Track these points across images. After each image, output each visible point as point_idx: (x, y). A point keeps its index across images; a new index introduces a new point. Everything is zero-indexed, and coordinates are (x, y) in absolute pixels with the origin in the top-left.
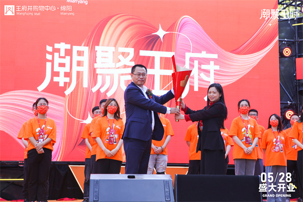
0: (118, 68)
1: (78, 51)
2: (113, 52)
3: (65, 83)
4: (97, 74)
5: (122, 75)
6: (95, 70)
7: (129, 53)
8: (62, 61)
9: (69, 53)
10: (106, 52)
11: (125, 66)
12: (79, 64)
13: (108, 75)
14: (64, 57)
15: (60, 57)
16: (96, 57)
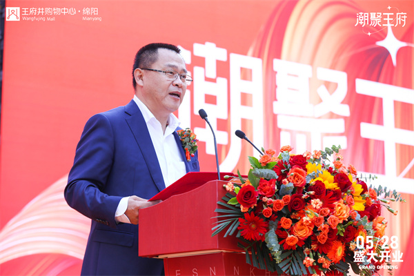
0: (319, 118)
1: (241, 68)
2: (310, 79)
3: (218, 148)
4: (280, 130)
5: (328, 135)
6: (275, 117)
7: (336, 85)
8: (211, 89)
9: (223, 69)
10: (296, 76)
11: (332, 116)
12: (245, 99)
13: (300, 132)
14: (214, 81)
15: (207, 79)
16: (276, 86)
